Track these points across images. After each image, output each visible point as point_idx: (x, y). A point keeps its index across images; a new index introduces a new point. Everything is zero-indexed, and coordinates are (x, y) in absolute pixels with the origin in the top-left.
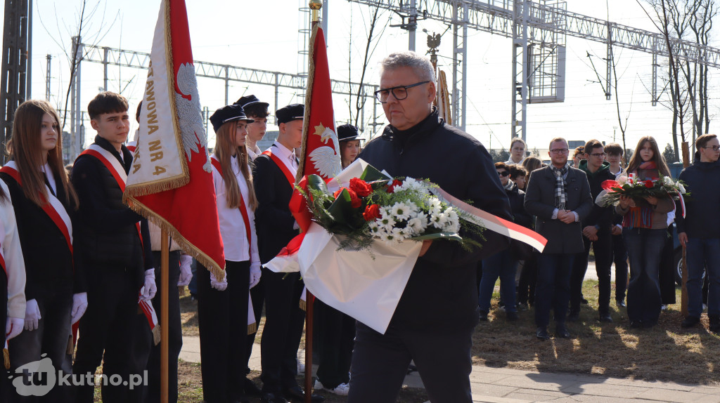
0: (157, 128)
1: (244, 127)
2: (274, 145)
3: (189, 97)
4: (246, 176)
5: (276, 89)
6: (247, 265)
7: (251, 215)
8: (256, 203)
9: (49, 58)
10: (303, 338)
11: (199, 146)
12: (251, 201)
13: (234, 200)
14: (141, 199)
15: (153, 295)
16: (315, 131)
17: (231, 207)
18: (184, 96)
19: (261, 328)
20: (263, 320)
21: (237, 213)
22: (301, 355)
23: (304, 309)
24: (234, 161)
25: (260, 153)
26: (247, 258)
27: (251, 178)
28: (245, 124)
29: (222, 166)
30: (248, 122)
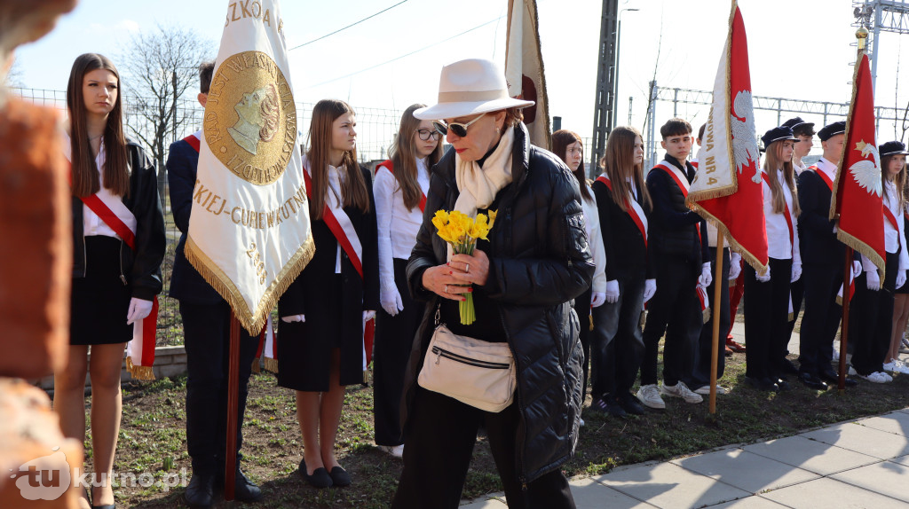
0: (712, 146)
1: (790, 146)
2: (820, 161)
3: (743, 120)
4: (791, 188)
5: (825, 117)
6: (789, 262)
7: (794, 221)
8: (799, 211)
9: (631, 99)
10: (839, 331)
11: (749, 160)
12: (795, 209)
13: (780, 208)
14: (701, 203)
15: (709, 284)
16: (856, 147)
17: (776, 212)
18: (739, 119)
19: (799, 320)
20: (801, 313)
21: (781, 218)
22: (837, 345)
23: (841, 304)
24: (780, 174)
25: (805, 168)
26: (789, 257)
27: (796, 189)
28: (791, 143)
29: (770, 177)
30: (795, 141)
